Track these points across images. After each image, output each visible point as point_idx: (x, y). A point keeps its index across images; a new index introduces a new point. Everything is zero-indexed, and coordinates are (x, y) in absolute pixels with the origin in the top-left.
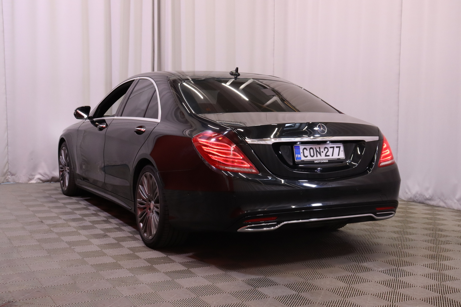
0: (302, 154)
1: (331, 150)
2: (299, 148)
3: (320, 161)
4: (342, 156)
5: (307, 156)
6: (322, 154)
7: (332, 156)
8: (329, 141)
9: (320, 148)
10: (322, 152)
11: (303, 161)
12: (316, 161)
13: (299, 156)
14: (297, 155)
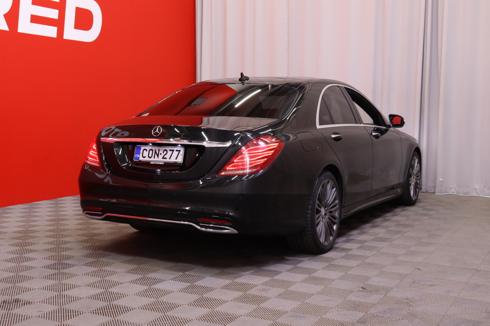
0: (141, 154)
1: (170, 153)
2: (140, 149)
3: (155, 162)
6: (159, 155)
7: (170, 159)
9: (159, 150)
11: (140, 161)
12: (152, 162)
13: (138, 156)
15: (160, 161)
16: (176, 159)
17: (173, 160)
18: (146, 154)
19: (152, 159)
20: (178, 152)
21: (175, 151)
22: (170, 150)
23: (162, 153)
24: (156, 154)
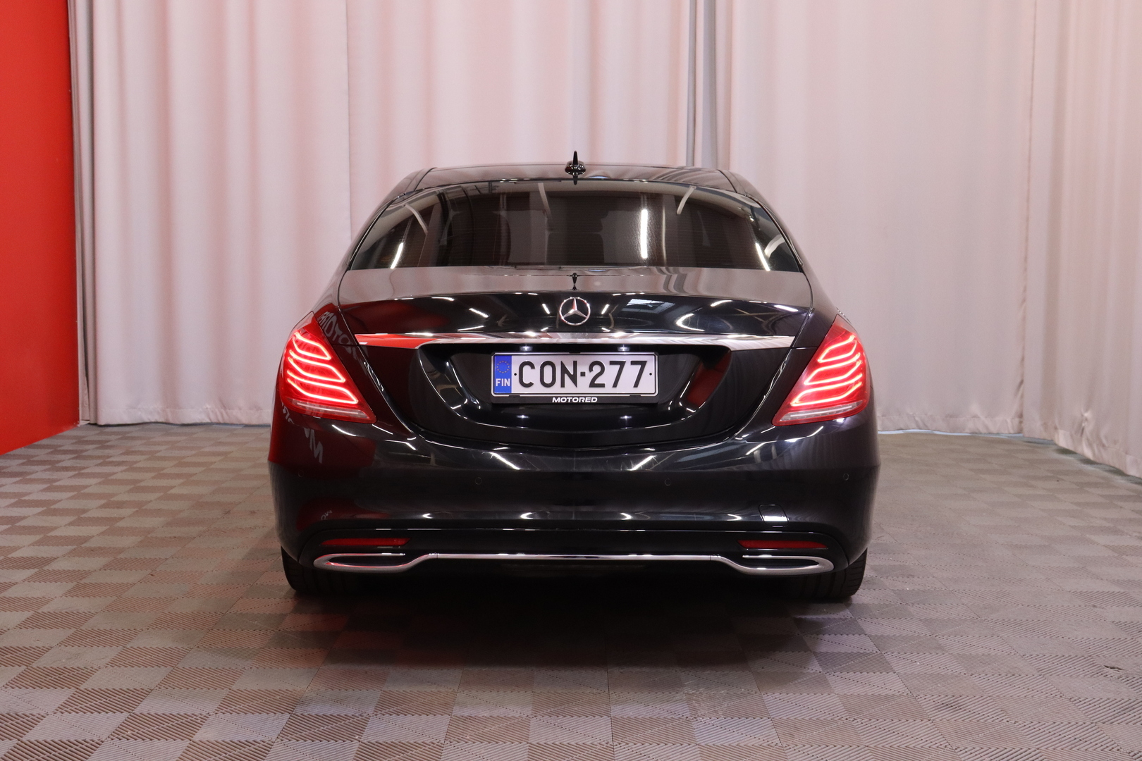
0: (515, 379)
2: (510, 363)
3: (569, 399)
4: (649, 387)
5: (531, 384)
6: (579, 377)
7: (615, 385)
8: (626, 345)
9: (575, 363)
10: (583, 374)
11: (517, 396)
12: (557, 398)
13: (506, 382)
14: (501, 381)
15: (585, 395)
16: (636, 385)
17: (626, 388)
18: (531, 375)
19: (557, 389)
20: (639, 367)
21: (627, 367)
22: (612, 363)
23: (586, 370)
24: (566, 376)
